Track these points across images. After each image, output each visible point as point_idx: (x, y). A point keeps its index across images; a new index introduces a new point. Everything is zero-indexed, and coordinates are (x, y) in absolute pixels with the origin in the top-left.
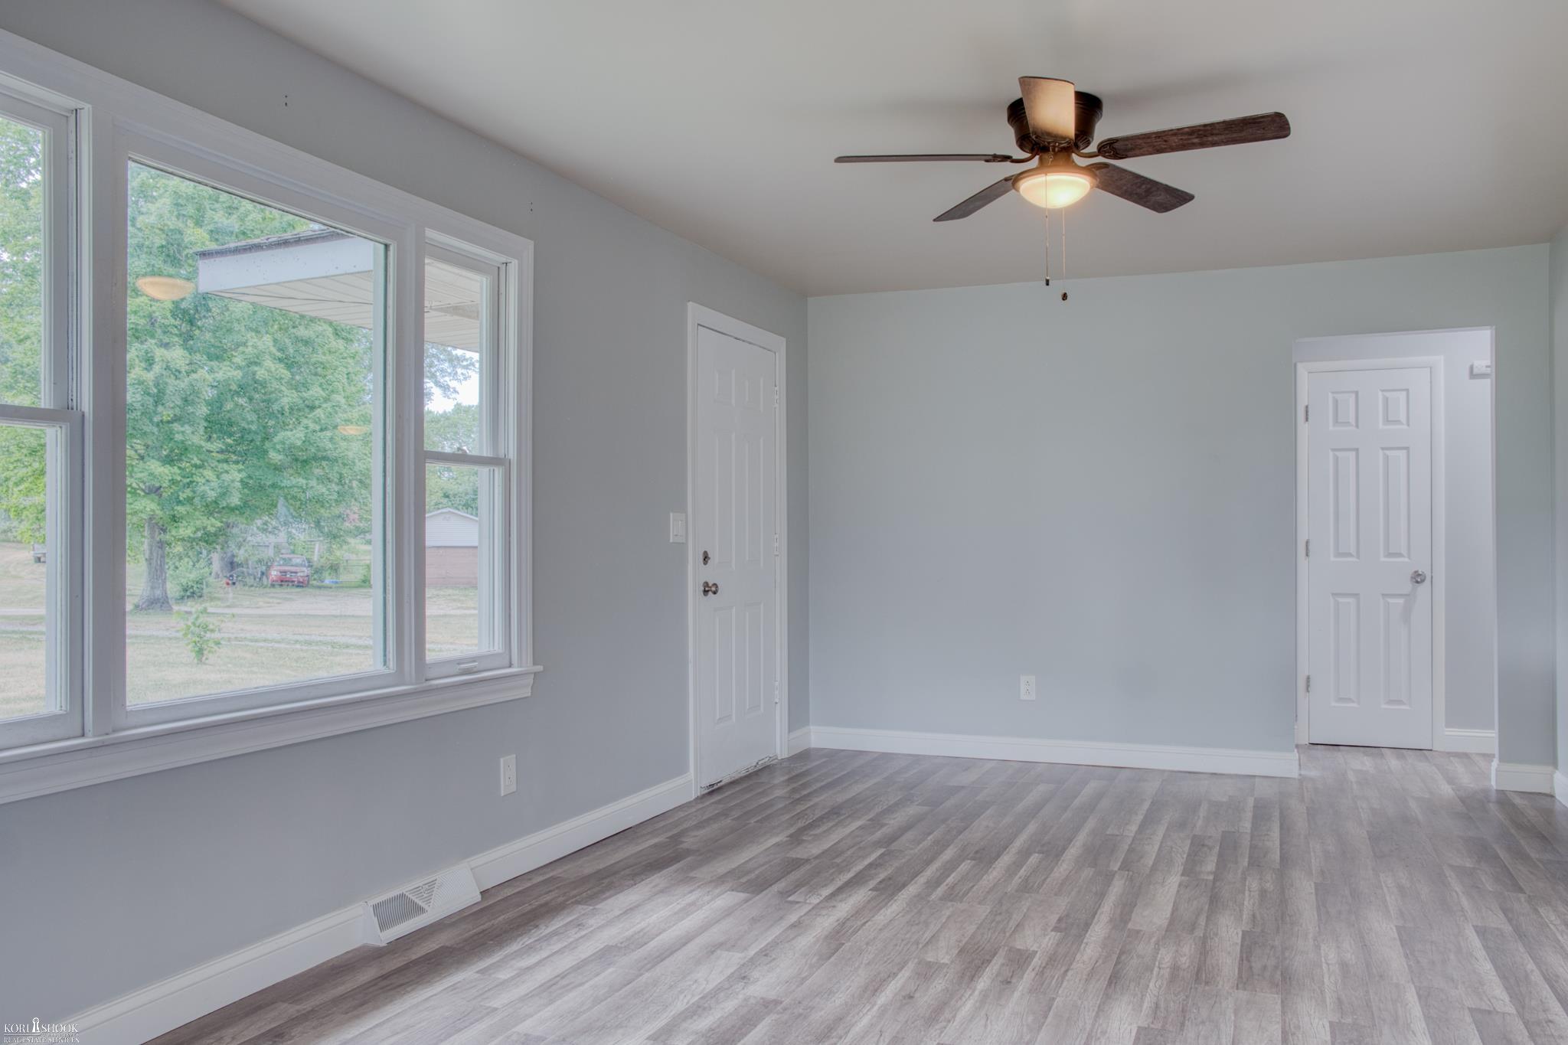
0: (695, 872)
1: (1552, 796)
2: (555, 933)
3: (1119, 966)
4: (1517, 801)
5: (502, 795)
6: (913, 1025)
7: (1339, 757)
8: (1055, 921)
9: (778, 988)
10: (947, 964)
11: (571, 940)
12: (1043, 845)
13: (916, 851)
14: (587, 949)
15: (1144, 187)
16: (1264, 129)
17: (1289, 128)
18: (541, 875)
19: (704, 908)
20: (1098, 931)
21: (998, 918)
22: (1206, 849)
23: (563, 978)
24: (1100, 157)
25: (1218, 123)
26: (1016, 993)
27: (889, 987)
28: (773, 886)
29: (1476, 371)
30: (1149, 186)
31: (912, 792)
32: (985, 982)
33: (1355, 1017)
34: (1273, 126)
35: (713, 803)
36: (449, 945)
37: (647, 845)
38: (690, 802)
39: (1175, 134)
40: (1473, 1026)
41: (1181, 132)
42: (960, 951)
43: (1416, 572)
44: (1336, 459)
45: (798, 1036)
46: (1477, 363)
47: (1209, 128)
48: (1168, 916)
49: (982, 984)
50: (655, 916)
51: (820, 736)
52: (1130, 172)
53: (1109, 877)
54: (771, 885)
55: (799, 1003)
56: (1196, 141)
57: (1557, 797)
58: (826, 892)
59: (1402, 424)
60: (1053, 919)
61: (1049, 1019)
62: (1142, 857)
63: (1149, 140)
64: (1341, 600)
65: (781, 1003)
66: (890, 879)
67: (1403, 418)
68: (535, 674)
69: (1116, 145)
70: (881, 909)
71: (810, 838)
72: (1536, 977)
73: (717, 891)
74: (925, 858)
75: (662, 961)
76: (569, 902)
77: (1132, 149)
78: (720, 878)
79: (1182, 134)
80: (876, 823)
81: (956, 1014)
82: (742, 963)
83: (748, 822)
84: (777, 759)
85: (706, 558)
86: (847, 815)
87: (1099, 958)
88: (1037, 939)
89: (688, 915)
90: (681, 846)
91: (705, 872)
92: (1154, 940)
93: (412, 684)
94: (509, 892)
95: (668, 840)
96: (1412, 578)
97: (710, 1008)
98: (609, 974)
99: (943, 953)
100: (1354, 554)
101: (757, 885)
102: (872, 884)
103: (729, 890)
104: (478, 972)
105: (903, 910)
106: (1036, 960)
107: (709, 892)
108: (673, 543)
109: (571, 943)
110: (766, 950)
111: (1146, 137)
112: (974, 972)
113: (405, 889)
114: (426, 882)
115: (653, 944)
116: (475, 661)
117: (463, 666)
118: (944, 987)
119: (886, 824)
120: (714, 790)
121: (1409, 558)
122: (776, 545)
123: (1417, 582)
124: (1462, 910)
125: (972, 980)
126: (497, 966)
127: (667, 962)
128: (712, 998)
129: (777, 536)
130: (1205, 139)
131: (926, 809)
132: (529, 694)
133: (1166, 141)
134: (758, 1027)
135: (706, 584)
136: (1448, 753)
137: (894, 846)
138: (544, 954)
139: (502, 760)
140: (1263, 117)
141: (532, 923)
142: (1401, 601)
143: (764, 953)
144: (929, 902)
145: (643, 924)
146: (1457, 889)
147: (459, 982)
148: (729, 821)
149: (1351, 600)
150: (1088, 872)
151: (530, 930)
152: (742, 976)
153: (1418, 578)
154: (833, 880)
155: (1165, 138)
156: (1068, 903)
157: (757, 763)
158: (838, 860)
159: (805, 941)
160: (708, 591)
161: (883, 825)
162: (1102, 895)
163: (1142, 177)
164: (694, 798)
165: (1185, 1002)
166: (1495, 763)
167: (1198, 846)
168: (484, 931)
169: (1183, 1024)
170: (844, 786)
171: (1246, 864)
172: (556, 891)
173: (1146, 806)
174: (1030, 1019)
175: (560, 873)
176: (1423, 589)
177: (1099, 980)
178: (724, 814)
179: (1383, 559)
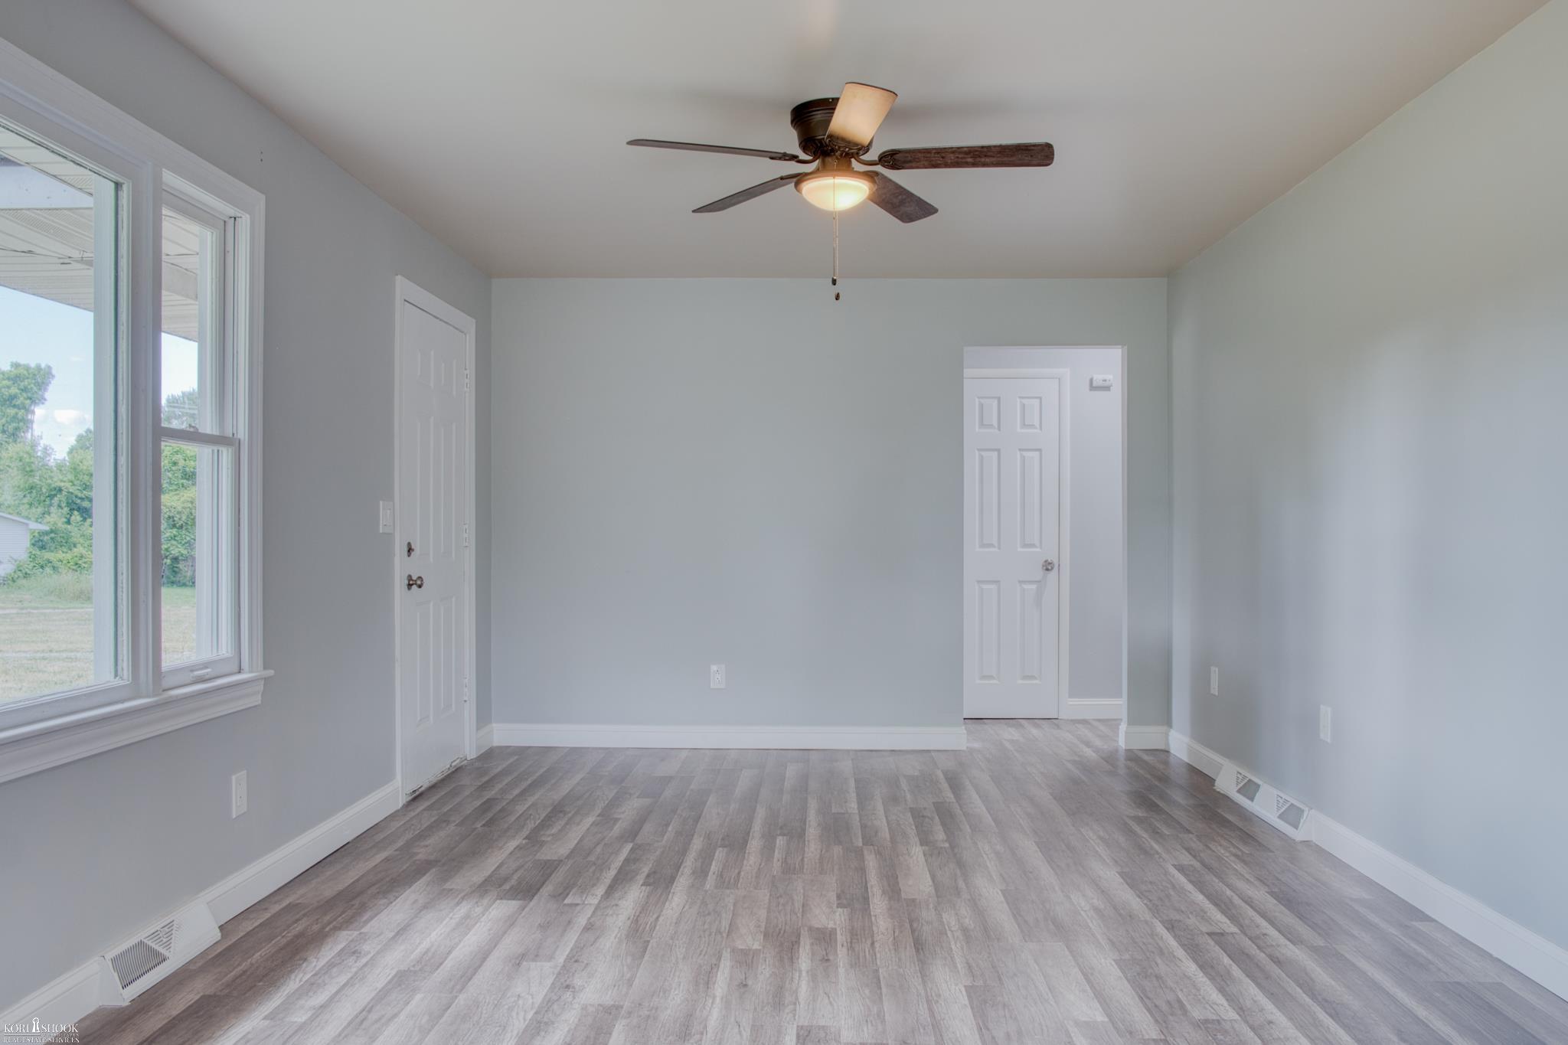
0: (449, 883)
1: (1168, 752)
2: (331, 965)
3: (916, 934)
4: (1146, 757)
5: (234, 816)
6: (763, 1012)
7: (990, 729)
8: (835, 899)
9: (610, 993)
10: (760, 950)
11: (354, 970)
12: (781, 828)
13: (664, 842)
14: (380, 977)
15: (900, 197)
16: (1032, 156)
17: (1053, 159)
18: (275, 903)
19: (482, 919)
20: (879, 904)
21: (782, 901)
22: (927, 820)
23: (369, 1011)
24: (879, 166)
25: (995, 146)
26: (839, 970)
27: (718, 978)
28: (541, 890)
29: (1095, 384)
30: (904, 197)
31: (623, 785)
32: (805, 962)
33: (1130, 953)
34: (1038, 155)
35: (424, 810)
36: (212, 994)
37: (378, 861)
38: (398, 811)
39: (953, 152)
40: (1217, 947)
41: (959, 150)
42: (764, 936)
43: (1046, 561)
44: (982, 458)
45: (659, 1039)
46: (1095, 377)
47: (985, 150)
48: (931, 883)
49: (804, 964)
50: (435, 933)
51: (505, 734)
52: (894, 182)
53: (859, 854)
54: (539, 890)
55: (640, 1004)
56: (970, 160)
57: (1172, 751)
58: (600, 891)
59: (1036, 428)
60: (832, 896)
61: (884, 990)
62: (876, 832)
63: (929, 155)
64: (985, 586)
65: (622, 1007)
66: (655, 872)
67: (1037, 423)
68: (266, 679)
69: (897, 157)
70: (664, 903)
71: (549, 839)
72: (1237, 901)
73: (485, 901)
74: (677, 849)
75: (470, 980)
76: (327, 929)
77: (910, 162)
78: (480, 886)
79: (960, 153)
80: (607, 818)
81: (797, 996)
82: (556, 972)
83: (474, 827)
84: (466, 759)
85: (410, 550)
86: (573, 812)
87: (894, 929)
88: (829, 916)
89: (470, 930)
90: (418, 857)
91: (459, 882)
92: (931, 906)
93: (148, 696)
94: (248, 926)
95: (398, 853)
96: (1043, 566)
97: (553, 1023)
98: (419, 1002)
99: (750, 939)
100: (996, 545)
101: (526, 891)
102: (641, 878)
103: (497, 899)
104: (265, 1018)
105: (687, 901)
106: (839, 937)
107: (477, 903)
108: (383, 533)
109: (356, 973)
110: (574, 957)
111: (926, 152)
112: (790, 955)
113: (141, 935)
114: (162, 925)
115: (449, 963)
116: (206, 668)
117: (197, 673)
118: (771, 972)
119: (619, 819)
120: (417, 797)
121: (1041, 548)
122: (466, 535)
123: (1047, 570)
124: (1158, 853)
125: (793, 962)
126: (286, 1007)
127: (475, 980)
128: (546, 1011)
129: (467, 526)
130: (978, 159)
131: (647, 801)
132: (260, 702)
133: (943, 157)
134: (614, 1034)
135: (410, 578)
136: (1072, 720)
137: (639, 840)
138: (332, 988)
139: (234, 777)
140: (1035, 145)
141: (298, 957)
142: (1034, 587)
143: (573, 960)
144: (706, 891)
145: (425, 945)
146: (1145, 836)
147: (249, 1033)
148: (452, 827)
149: (993, 587)
150: (837, 850)
151: (300, 965)
152: (564, 985)
153: (1048, 566)
154: (598, 879)
155: (943, 155)
156: (837, 880)
157: (451, 766)
158: (592, 858)
159: (609, 942)
160: (412, 585)
161: (617, 820)
162: (862, 870)
163: (902, 188)
164: (400, 805)
165: (991, 959)
166: (1123, 727)
167: (918, 815)
168: (245, 972)
169: (1000, 979)
170: (553, 781)
171: (969, 830)
172: (305, 919)
173: (852, 784)
174: (867, 992)
175: (298, 899)
176: (1053, 574)
177: (906, 948)
178: (443, 821)
179: (1019, 549)
